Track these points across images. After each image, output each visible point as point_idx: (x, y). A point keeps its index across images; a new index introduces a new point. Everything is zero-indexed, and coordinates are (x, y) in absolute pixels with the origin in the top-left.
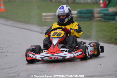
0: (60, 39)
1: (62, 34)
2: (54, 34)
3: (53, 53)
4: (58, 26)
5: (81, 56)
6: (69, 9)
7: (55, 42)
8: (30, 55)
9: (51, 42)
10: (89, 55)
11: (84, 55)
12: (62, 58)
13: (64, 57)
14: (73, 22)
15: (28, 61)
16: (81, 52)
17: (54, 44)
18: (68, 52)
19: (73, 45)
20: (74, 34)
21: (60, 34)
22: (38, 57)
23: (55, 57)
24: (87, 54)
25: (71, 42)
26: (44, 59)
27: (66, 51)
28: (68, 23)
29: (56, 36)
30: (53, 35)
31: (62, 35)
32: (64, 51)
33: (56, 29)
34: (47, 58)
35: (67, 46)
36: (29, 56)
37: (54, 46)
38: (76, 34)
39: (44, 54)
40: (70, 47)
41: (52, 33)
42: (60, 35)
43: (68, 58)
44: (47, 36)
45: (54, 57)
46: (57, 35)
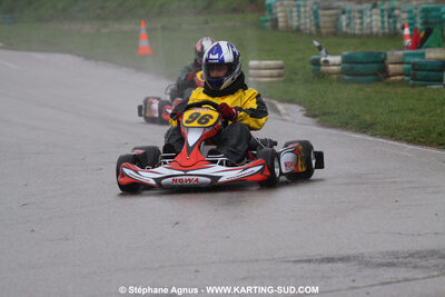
0: (207, 130)
1: (211, 117)
2: (192, 118)
3: (185, 168)
4: (204, 97)
5: (259, 177)
6: (234, 53)
7: (193, 138)
8: (127, 171)
9: (183, 140)
10: (281, 173)
11: (268, 173)
12: (209, 180)
13: (214, 179)
14: (245, 88)
15: (121, 186)
16: (260, 167)
17: (191, 145)
18: (227, 166)
19: (239, 148)
20: (245, 122)
21: (206, 118)
22: (147, 176)
23: (191, 178)
24: (277, 170)
25: (233, 141)
26: (164, 181)
27: (221, 164)
28: (231, 91)
29: (195, 124)
30: (187, 122)
31: (211, 122)
32: (215, 162)
33: (199, 105)
34: (170, 180)
35: (225, 151)
36: (124, 175)
37: (190, 149)
38: (250, 121)
39: (163, 171)
40: (233, 152)
41: (187, 115)
42: (207, 121)
43: (226, 182)
44: (174, 123)
45: (187, 178)
46: (199, 122)
